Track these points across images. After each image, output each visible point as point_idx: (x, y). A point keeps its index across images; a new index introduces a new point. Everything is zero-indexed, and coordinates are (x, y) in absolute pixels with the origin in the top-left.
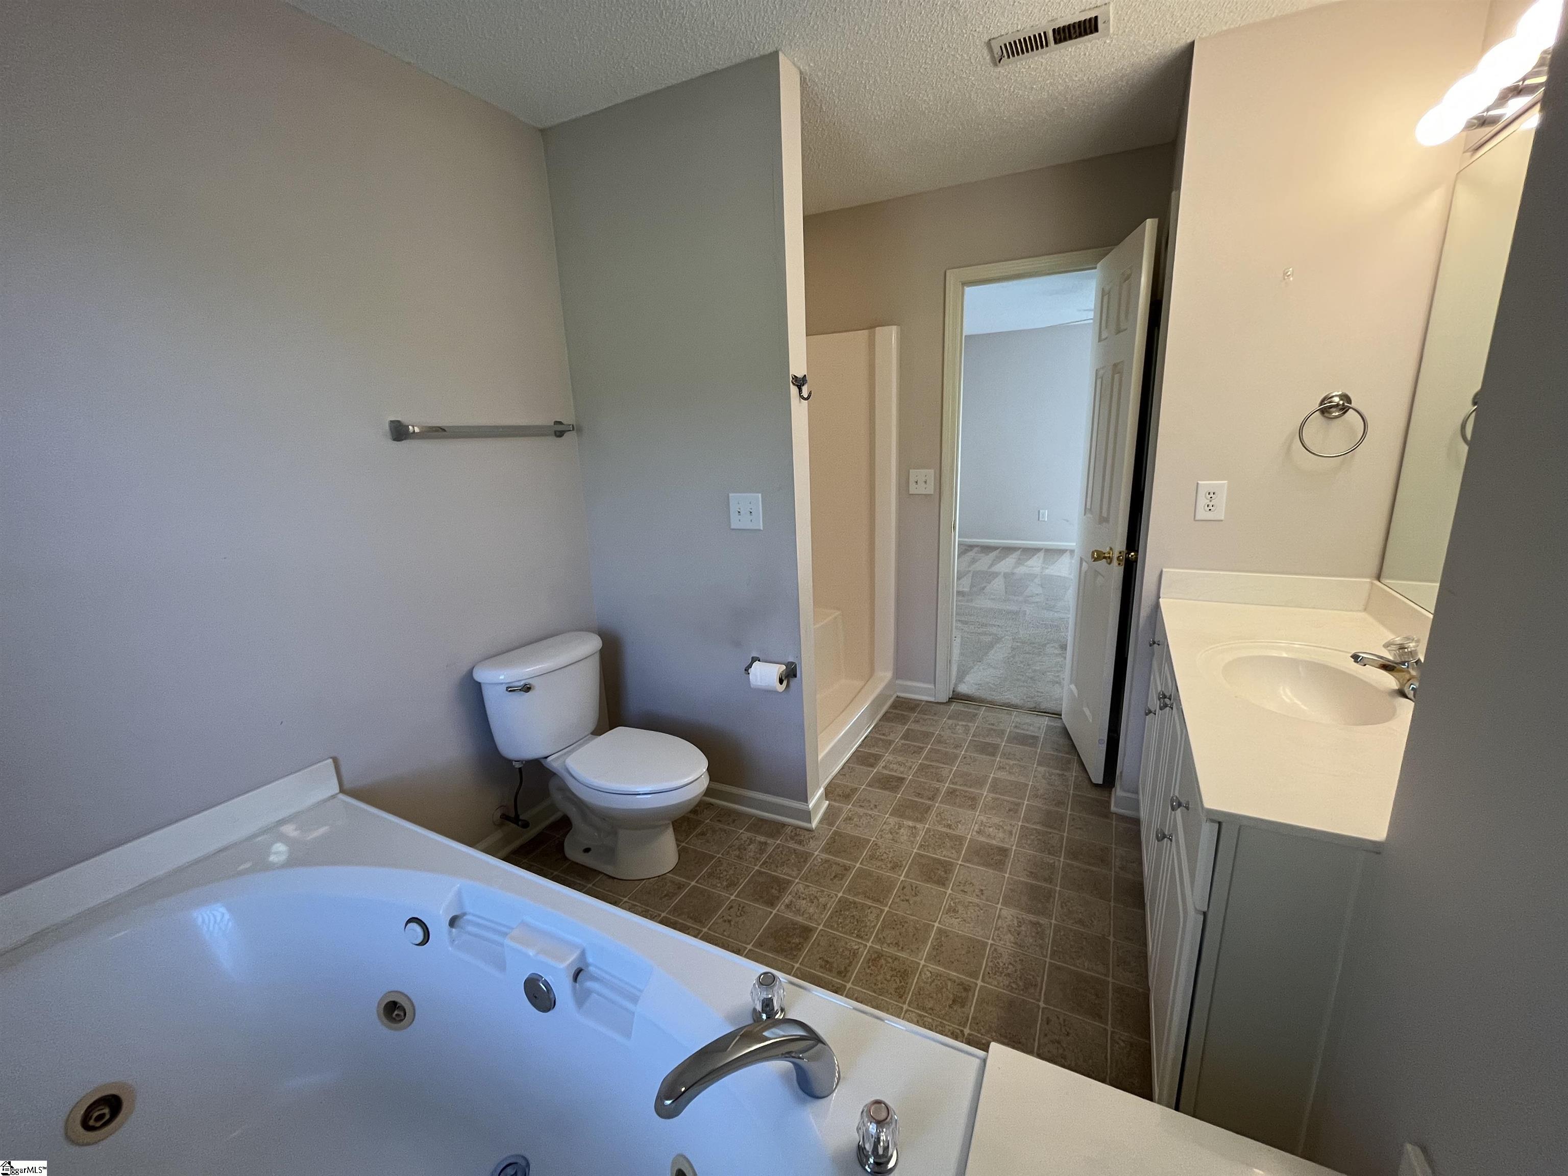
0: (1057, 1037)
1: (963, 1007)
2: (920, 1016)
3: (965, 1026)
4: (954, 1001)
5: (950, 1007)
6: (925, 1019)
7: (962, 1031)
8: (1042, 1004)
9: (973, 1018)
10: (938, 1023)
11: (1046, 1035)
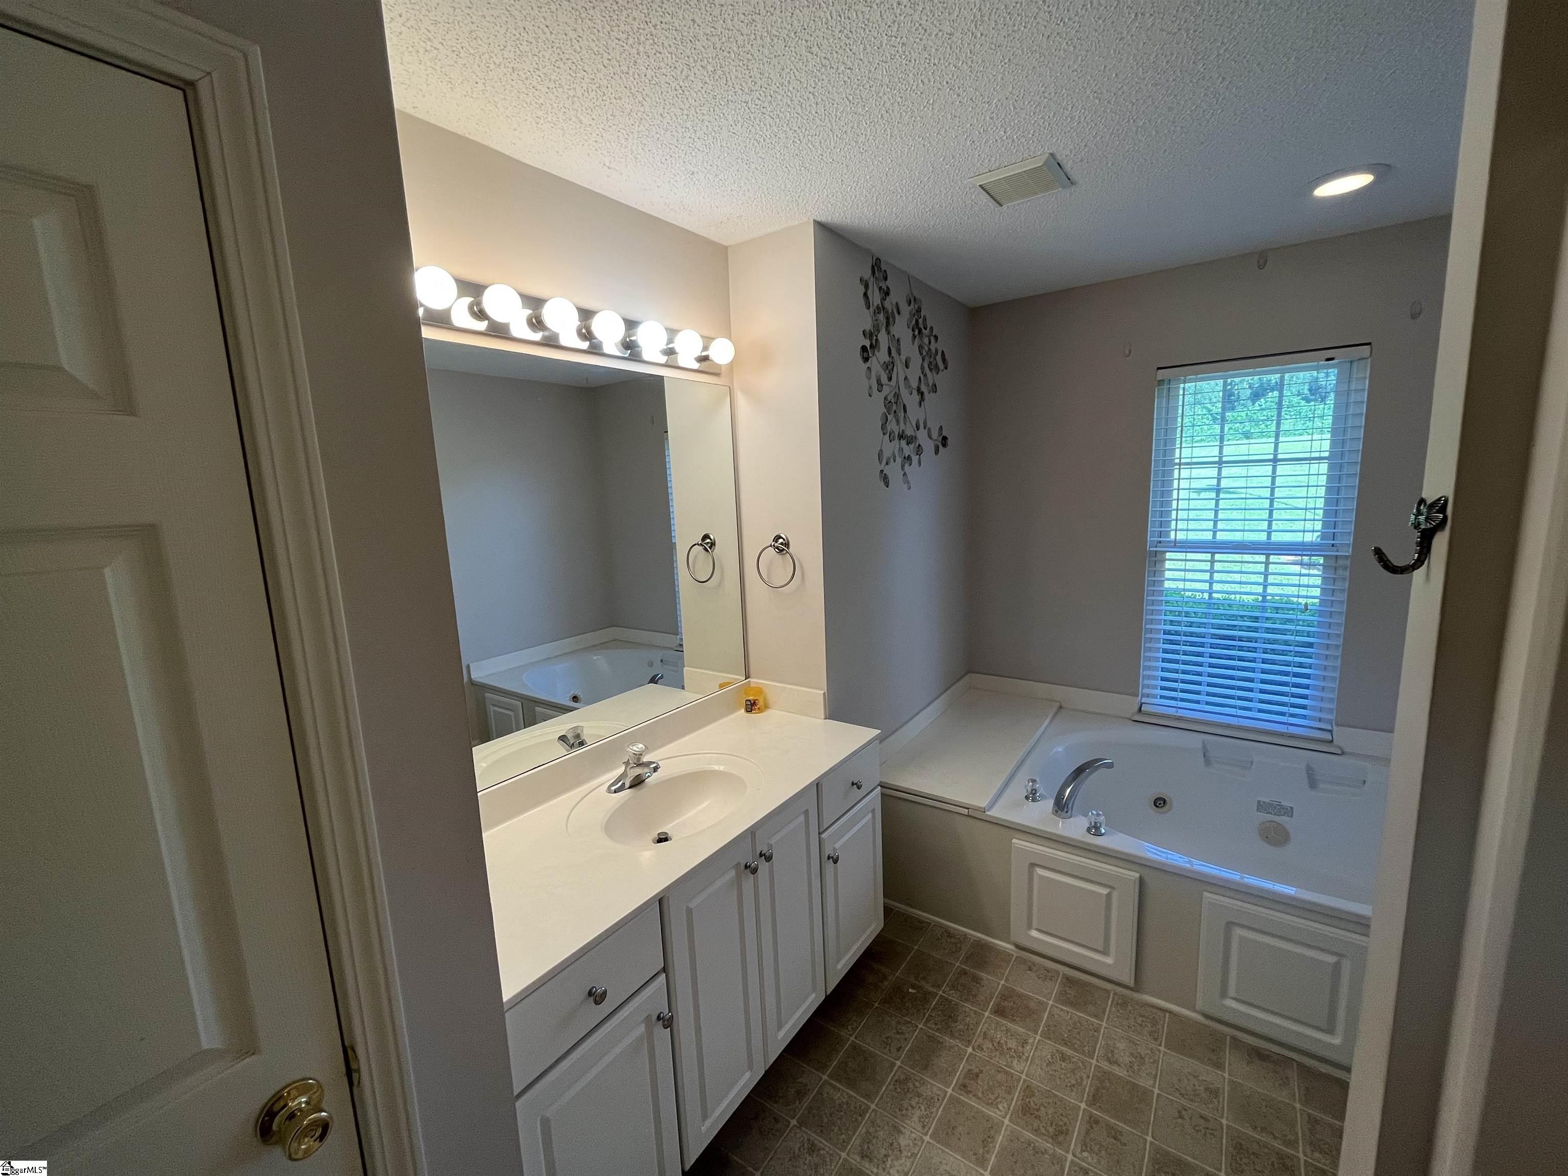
0: (898, 1036)
1: (969, 1070)
2: (1010, 1067)
3: (971, 1054)
4: (978, 1076)
5: (981, 1071)
6: (1005, 1063)
7: (974, 1050)
8: (898, 1063)
9: (962, 1059)
10: (994, 1059)
11: (906, 1039)
